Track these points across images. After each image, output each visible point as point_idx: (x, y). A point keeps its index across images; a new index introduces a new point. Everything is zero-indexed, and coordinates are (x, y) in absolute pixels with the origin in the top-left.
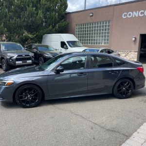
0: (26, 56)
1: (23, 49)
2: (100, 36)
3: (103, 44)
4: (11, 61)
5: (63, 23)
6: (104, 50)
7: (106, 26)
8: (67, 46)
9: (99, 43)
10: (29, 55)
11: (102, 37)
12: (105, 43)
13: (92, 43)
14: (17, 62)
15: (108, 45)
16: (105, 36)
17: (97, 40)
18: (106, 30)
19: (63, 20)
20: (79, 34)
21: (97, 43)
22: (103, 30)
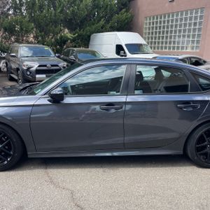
0: (52, 66)
1: (53, 55)
2: (184, 36)
3: (189, 50)
4: (28, 73)
5: (123, 15)
6: (187, 58)
7: (196, 18)
8: (125, 53)
9: (183, 48)
10: (58, 66)
11: (189, 36)
12: (193, 48)
13: (170, 48)
14: (37, 76)
15: (198, 51)
16: (194, 36)
17: (178, 43)
18: (195, 24)
19: (124, 10)
20: (149, 33)
21: (178, 48)
22: (190, 24)
